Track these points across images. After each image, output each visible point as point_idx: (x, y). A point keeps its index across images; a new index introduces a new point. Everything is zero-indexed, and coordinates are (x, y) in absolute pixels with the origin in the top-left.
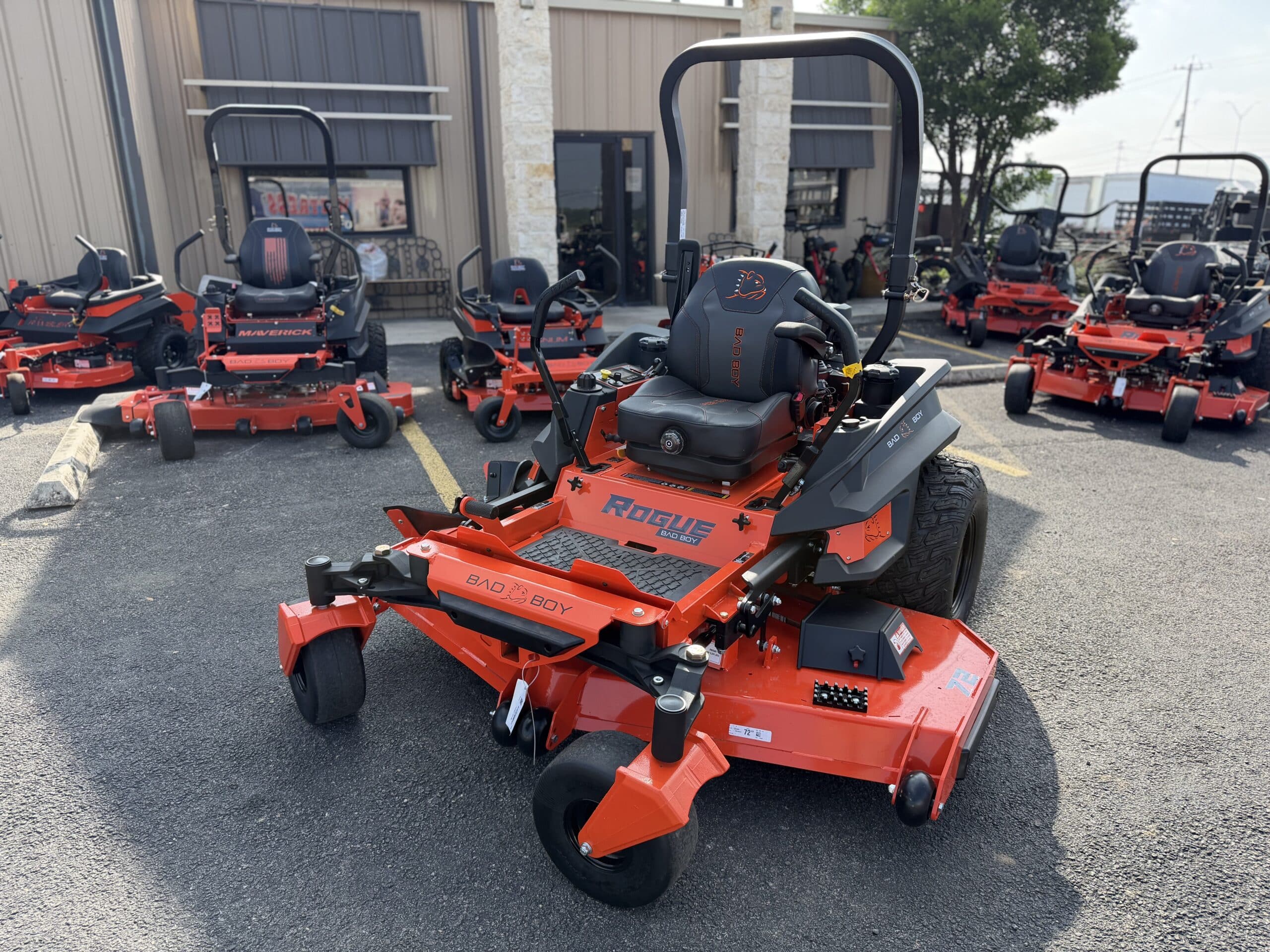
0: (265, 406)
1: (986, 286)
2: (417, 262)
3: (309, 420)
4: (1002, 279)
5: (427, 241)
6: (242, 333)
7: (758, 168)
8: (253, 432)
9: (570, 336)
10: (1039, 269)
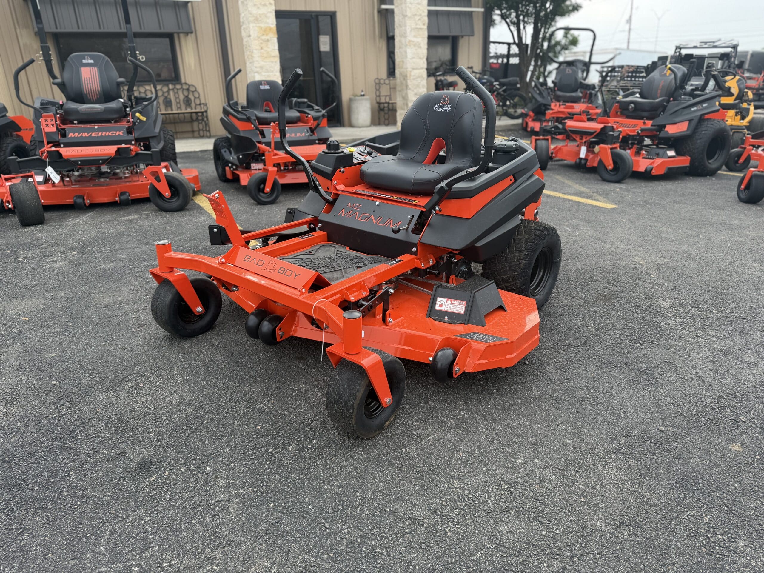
0: (94, 186)
1: (550, 106)
2: (184, 100)
3: (128, 194)
4: (559, 101)
5: (189, 86)
6: (71, 135)
7: (408, 31)
8: (87, 205)
9: (306, 132)
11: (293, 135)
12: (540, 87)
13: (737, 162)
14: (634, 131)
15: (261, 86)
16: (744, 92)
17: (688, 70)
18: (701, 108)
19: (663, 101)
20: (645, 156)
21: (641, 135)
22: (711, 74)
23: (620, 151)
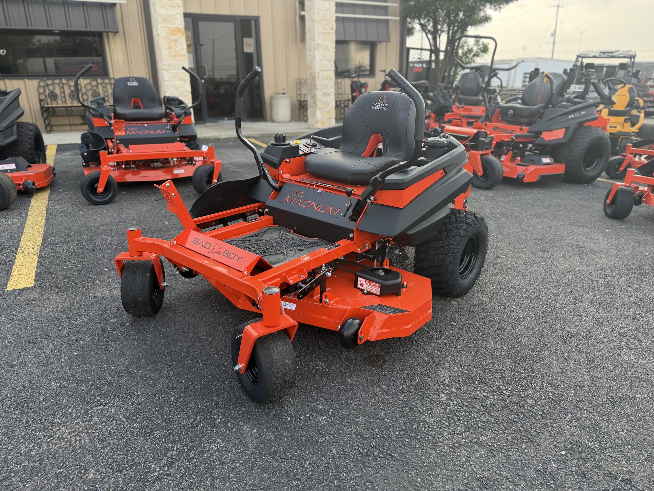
1: (451, 108)
4: (460, 103)
7: (316, 34)
9: (167, 129)
10: (481, 98)
11: (152, 132)
12: (443, 90)
13: (617, 169)
14: (509, 137)
15: (128, 83)
16: (635, 100)
17: (568, 78)
18: (579, 115)
19: (540, 108)
20: (518, 163)
21: (515, 141)
22: (590, 82)
23: (492, 158)
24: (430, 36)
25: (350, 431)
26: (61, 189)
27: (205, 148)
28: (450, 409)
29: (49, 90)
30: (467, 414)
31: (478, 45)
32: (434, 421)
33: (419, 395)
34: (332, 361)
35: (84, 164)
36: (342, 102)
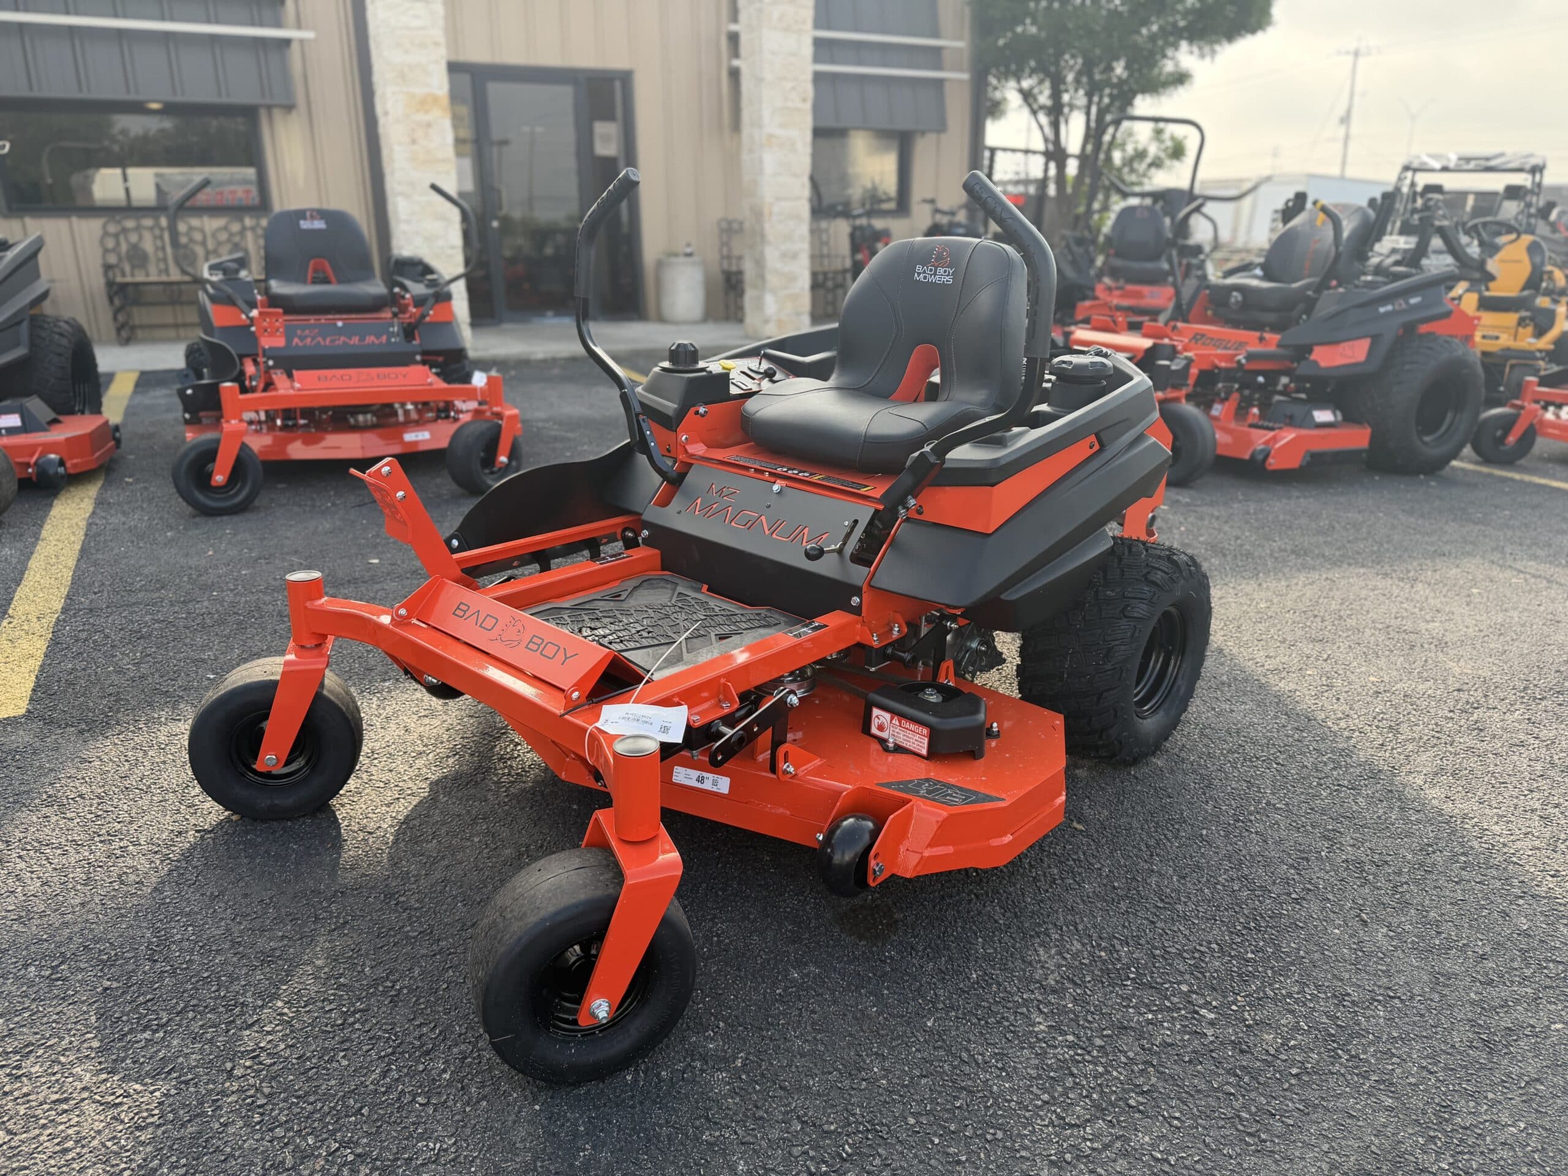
1: (1093, 289)
4: (1116, 279)
7: (766, 114)
9: (393, 334)
10: (1166, 266)
11: (355, 340)
12: (1075, 249)
13: (1502, 440)
14: (1230, 358)
15: (302, 222)
16: (1544, 272)
17: (1378, 216)
18: (1404, 306)
19: (1307, 287)
20: (1255, 422)
21: (1246, 367)
22: (1432, 225)
23: (1189, 409)
24: (1043, 119)
25: (787, 1113)
26: (130, 477)
27: (479, 379)
28: (1055, 1056)
29: (127, 240)
30: (1101, 1069)
31: (1161, 141)
32: (1012, 1090)
33: (976, 1015)
34: (755, 920)
35: (187, 416)
36: (830, 275)
